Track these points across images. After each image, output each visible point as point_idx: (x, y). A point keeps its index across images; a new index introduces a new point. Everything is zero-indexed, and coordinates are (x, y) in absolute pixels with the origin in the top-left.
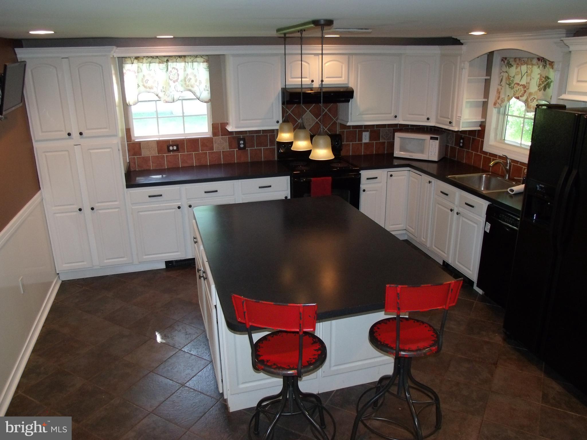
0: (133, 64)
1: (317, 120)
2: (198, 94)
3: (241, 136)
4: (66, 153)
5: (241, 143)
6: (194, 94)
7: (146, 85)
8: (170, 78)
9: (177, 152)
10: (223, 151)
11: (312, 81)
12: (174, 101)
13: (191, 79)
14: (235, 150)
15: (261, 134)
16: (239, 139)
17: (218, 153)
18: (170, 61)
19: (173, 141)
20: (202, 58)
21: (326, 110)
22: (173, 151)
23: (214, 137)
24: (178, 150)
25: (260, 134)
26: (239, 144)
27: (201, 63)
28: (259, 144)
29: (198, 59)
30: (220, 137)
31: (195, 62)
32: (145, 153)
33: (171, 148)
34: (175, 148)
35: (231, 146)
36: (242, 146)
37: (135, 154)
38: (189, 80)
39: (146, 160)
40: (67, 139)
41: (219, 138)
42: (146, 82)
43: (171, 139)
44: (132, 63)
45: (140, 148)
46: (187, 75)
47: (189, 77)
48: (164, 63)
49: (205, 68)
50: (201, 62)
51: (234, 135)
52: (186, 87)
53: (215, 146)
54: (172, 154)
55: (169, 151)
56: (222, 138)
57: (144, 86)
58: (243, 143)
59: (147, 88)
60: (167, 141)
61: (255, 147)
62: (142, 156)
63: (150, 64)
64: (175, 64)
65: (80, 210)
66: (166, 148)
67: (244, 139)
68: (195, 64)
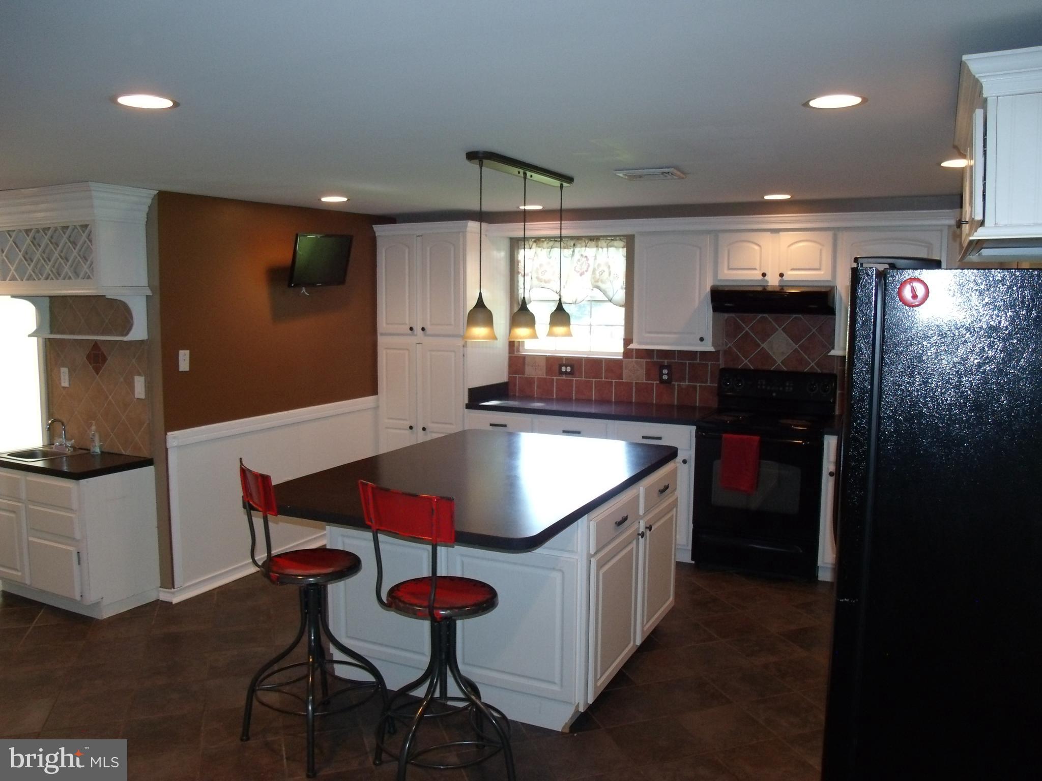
0: (531, 250)
1: (797, 346)
2: (610, 294)
3: (666, 362)
4: (407, 352)
5: (664, 372)
6: (605, 293)
7: (541, 276)
8: (576, 270)
9: (571, 376)
10: (636, 383)
11: (764, 275)
12: (576, 302)
13: (604, 271)
14: (655, 382)
15: (698, 361)
16: (662, 367)
17: (629, 385)
18: (579, 245)
19: (568, 359)
20: (622, 241)
21: (814, 330)
22: (566, 373)
23: (624, 360)
24: (571, 373)
25: (695, 362)
26: (661, 374)
27: (621, 249)
28: (693, 378)
29: (616, 243)
30: (634, 360)
31: (611, 246)
32: (530, 372)
33: (563, 369)
34: (569, 369)
35: (648, 376)
36: (665, 377)
37: (516, 372)
38: (601, 273)
39: (530, 382)
40: (409, 335)
41: (632, 361)
42: (543, 273)
43: (564, 356)
44: (530, 248)
45: (524, 364)
46: (599, 265)
47: (601, 269)
48: (570, 249)
49: (624, 256)
50: (620, 247)
51: (655, 360)
52: (595, 282)
53: (625, 373)
54: (564, 378)
55: (561, 373)
56: (636, 362)
57: (538, 278)
58: (667, 373)
59: (541, 282)
60: (561, 358)
61: (687, 381)
62: (526, 376)
63: (552, 249)
64: (583, 249)
65: (411, 428)
66: (557, 367)
67: (668, 367)
68: (612, 250)
